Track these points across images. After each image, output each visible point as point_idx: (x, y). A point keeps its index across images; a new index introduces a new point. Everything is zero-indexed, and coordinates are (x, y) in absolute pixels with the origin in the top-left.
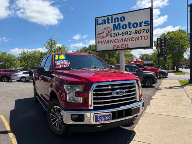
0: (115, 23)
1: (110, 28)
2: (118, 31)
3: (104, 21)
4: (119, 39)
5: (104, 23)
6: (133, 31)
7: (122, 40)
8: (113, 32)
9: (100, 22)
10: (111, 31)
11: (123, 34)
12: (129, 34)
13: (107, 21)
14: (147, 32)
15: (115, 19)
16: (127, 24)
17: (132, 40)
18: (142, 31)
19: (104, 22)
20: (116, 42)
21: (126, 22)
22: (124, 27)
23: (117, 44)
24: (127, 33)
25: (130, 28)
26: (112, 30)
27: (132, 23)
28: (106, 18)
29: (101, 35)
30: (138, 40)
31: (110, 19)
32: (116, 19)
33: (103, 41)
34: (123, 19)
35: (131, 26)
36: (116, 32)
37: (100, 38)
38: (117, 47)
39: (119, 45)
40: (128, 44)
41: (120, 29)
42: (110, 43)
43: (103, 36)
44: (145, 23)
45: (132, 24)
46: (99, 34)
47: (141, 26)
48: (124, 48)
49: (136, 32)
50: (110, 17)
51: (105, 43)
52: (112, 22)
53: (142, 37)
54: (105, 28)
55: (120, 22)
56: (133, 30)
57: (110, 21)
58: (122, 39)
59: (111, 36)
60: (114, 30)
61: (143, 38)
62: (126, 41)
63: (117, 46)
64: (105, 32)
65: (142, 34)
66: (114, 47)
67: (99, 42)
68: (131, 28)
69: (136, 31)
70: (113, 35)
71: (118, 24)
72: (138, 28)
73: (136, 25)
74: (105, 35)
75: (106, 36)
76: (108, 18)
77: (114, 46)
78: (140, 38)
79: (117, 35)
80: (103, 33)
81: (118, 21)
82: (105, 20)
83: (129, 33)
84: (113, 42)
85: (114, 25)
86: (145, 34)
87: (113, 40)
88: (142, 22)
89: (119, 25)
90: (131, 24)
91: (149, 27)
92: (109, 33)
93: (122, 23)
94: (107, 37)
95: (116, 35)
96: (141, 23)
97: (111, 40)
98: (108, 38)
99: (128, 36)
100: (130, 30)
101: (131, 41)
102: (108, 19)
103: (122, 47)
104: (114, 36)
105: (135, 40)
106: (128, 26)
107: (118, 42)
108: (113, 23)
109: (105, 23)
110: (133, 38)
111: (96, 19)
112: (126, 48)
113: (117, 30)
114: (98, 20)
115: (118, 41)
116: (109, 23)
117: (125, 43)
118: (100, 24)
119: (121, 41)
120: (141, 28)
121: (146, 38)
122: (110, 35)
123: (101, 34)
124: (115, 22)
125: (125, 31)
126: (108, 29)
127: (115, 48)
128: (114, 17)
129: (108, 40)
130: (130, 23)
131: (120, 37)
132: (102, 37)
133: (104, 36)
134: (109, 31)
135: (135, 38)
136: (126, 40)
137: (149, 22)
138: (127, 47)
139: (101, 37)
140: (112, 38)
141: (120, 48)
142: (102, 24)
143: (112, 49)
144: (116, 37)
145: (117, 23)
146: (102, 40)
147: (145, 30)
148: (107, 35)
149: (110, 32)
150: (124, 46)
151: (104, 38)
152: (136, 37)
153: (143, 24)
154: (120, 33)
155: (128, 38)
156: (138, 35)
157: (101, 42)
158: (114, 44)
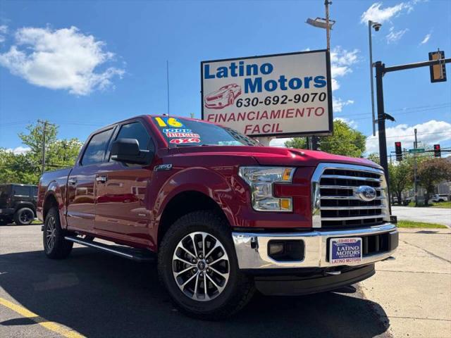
0: (249, 77)
1: (237, 86)
2: (256, 94)
3: (222, 70)
4: (258, 112)
5: (222, 74)
6: (291, 97)
7: (265, 115)
8: (243, 96)
9: (213, 71)
10: (239, 93)
11: (268, 102)
12: (282, 103)
13: (229, 71)
14: (322, 98)
15: (249, 67)
16: (277, 79)
17: (289, 115)
18: (311, 97)
19: (222, 72)
20: (250, 117)
21: (275, 76)
22: (271, 86)
23: (254, 123)
24: (276, 99)
25: (283, 88)
26: (243, 90)
27: (288, 78)
28: (227, 65)
29: (216, 102)
30: (302, 115)
31: (237, 67)
32: (252, 69)
33: (221, 115)
34: (267, 69)
35: (287, 84)
36: (251, 95)
37: (214, 107)
38: (254, 130)
39: (257, 126)
40: (278, 125)
41: (260, 90)
42: (236, 119)
43: (220, 104)
44: (316, 80)
45: (288, 80)
46: (209, 100)
47: (307, 86)
48: (270, 133)
49: (298, 99)
50: (237, 63)
51: (224, 120)
52: (241, 74)
53: (310, 109)
54: (227, 87)
55: (260, 75)
56: (291, 93)
57: (237, 71)
58: (265, 112)
59: (239, 104)
60: (246, 91)
61: (313, 111)
62: (275, 117)
63: (253, 128)
64: (225, 95)
65: (309, 104)
66: (246, 129)
67: (211, 117)
68: (286, 89)
69: (297, 97)
70: (245, 103)
71: (256, 79)
72: (302, 91)
73: (296, 83)
74: (224, 101)
75: (227, 103)
76: (233, 64)
77: (247, 127)
78: (306, 112)
79: (254, 104)
80: (221, 96)
81: (256, 73)
82: (225, 69)
83: (281, 100)
84: (243, 119)
85: (248, 82)
86: (317, 103)
87: (245, 113)
88: (311, 79)
89: (258, 80)
90: (286, 80)
91: (325, 89)
92: (235, 98)
93: (265, 78)
94: (230, 106)
95: (251, 102)
96: (307, 80)
97: (240, 114)
98: (233, 109)
99: (279, 107)
100: (284, 92)
101: (287, 117)
102: (233, 67)
103: (266, 129)
104: (247, 104)
105: (294, 115)
106: (279, 84)
107: (257, 118)
108: (245, 76)
109: (226, 75)
110: (290, 111)
111: (204, 64)
112: (275, 132)
113: (253, 91)
114: (207, 67)
115: (255, 116)
116: (234, 75)
117: (272, 121)
118: (213, 77)
119: (262, 116)
120: (309, 91)
121: (319, 111)
122: (238, 102)
123: (216, 98)
124: (249, 73)
125: (272, 94)
126: (233, 89)
127: (249, 133)
128: (247, 63)
129: (233, 114)
130: (282, 79)
131: (261, 108)
132: (218, 106)
133: (224, 104)
134: (235, 94)
135: (295, 112)
136: (274, 115)
137: (326, 80)
138: (277, 131)
139: (214, 105)
140: (243, 110)
141: (262, 133)
142: (219, 75)
144: (251, 108)
145: (253, 78)
146: (219, 112)
147: (316, 94)
148: (230, 103)
149: (237, 96)
150: (271, 128)
151: (223, 107)
152: (298, 110)
153: (312, 83)
154: (262, 99)
155: (279, 111)
156: (301, 105)
157: (214, 117)
158: (247, 122)
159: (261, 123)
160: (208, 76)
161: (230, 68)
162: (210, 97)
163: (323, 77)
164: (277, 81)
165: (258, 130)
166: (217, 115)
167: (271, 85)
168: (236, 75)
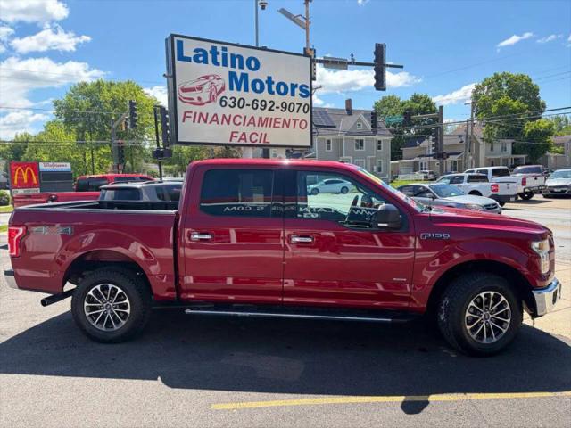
0: (233, 70)
1: (220, 79)
2: (243, 94)
3: (200, 53)
4: (245, 117)
5: (201, 58)
6: (278, 104)
7: (252, 121)
8: (228, 93)
9: (189, 51)
10: (223, 89)
11: (255, 106)
12: (270, 109)
13: (210, 57)
14: (306, 110)
15: (233, 57)
16: (264, 80)
17: (276, 125)
18: (297, 107)
19: (200, 56)
20: (237, 122)
21: (261, 75)
23: (241, 129)
24: (263, 103)
25: (271, 92)
26: (227, 86)
27: (275, 81)
28: (208, 47)
29: (193, 95)
30: (288, 126)
31: (218, 53)
32: (237, 60)
33: (201, 114)
34: (253, 64)
35: (274, 88)
36: (238, 94)
37: (190, 101)
38: (241, 139)
39: (244, 133)
40: (266, 134)
41: (246, 90)
42: (220, 122)
43: (199, 99)
45: (276, 83)
46: (184, 90)
47: (293, 94)
48: (257, 143)
49: (285, 107)
50: (219, 49)
51: (205, 122)
52: (225, 64)
53: (295, 121)
54: (207, 78)
55: (246, 70)
56: (278, 99)
57: (219, 58)
58: (253, 117)
59: (223, 103)
60: (231, 88)
61: (298, 123)
62: (262, 125)
63: (239, 135)
64: (206, 87)
65: (295, 115)
66: (232, 136)
67: (187, 115)
68: (273, 93)
69: (284, 105)
70: (230, 102)
71: (242, 74)
72: (288, 98)
73: (283, 89)
74: (205, 97)
75: (208, 99)
76: (214, 48)
77: (233, 133)
78: (292, 122)
79: (241, 105)
80: (200, 89)
81: (241, 66)
82: (205, 53)
83: (269, 105)
84: (228, 123)
85: (232, 75)
86: (301, 115)
87: (230, 116)
88: (296, 85)
89: (245, 76)
90: (273, 83)
91: (308, 101)
92: (218, 94)
93: (252, 76)
94: (212, 103)
95: (236, 103)
96: (294, 86)
97: (224, 116)
98: (215, 108)
99: (266, 114)
100: (272, 97)
101: (274, 126)
102: (214, 52)
103: (253, 139)
104: (232, 105)
105: (281, 125)
106: (266, 86)
107: (244, 124)
108: (229, 68)
109: (205, 61)
110: (277, 121)
111: (176, 39)
112: (262, 143)
113: (239, 89)
114: (180, 44)
115: (242, 121)
116: (216, 63)
117: (259, 130)
118: (188, 59)
119: (250, 123)
121: (303, 124)
122: (221, 101)
123: (193, 90)
124: (233, 65)
125: (260, 97)
126: (216, 82)
127: (235, 141)
128: (231, 50)
129: (216, 115)
130: (270, 81)
131: (248, 111)
132: (196, 100)
133: (204, 100)
134: (219, 88)
135: (282, 121)
136: (263, 122)
137: (308, 90)
138: (264, 141)
139: (192, 99)
140: (227, 111)
141: (249, 142)
142: (196, 59)
143: (228, 142)
144: (236, 111)
145: (239, 72)
146: (197, 109)
147: (301, 104)
148: (212, 99)
149: (220, 92)
150: (258, 138)
151: (203, 104)
152: (285, 120)
153: (297, 91)
154: (249, 101)
155: (267, 119)
156: (287, 115)
157: (192, 115)
158: (232, 127)
159: (249, 130)
160: (182, 58)
161: (211, 52)
162: (186, 87)
163: (307, 87)
164: (264, 82)
165: (245, 139)
166: (196, 114)
167: (258, 86)
168: (218, 64)
